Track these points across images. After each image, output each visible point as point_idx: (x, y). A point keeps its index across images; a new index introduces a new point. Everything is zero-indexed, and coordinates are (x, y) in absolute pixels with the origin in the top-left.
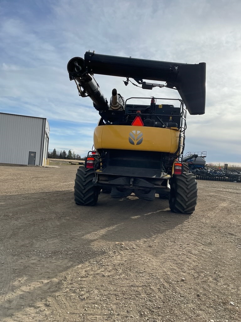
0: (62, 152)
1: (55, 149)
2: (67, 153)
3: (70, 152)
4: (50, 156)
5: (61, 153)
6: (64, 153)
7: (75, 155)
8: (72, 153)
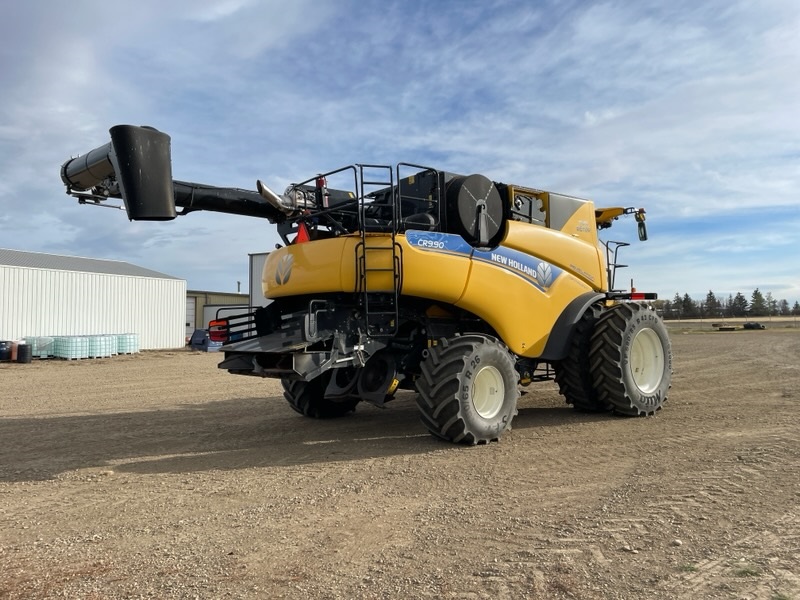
0: (734, 297)
1: (711, 293)
2: (749, 299)
3: (757, 295)
4: (699, 311)
5: (731, 300)
6: (740, 299)
7: (774, 302)
8: (764, 297)
